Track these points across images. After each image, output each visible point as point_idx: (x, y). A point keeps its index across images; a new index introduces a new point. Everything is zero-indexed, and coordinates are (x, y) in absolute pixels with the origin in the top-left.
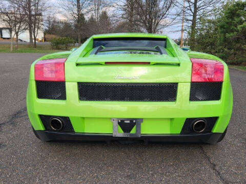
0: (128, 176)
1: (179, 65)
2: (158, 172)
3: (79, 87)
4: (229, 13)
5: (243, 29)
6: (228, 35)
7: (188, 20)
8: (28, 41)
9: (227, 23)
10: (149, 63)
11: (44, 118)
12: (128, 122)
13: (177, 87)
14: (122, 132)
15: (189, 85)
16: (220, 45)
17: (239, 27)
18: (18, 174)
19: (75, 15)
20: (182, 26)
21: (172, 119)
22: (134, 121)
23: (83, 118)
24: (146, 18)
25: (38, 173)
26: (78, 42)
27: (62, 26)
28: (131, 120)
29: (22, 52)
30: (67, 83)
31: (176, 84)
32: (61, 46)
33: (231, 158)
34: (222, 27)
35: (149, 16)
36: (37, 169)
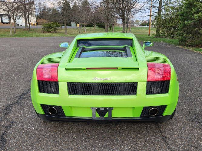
0: (103, 146)
1: (138, 69)
2: (125, 143)
3: (68, 85)
4: (188, 4)
5: (199, 18)
6: (186, 22)
7: (155, 7)
8: (24, 25)
9: (186, 12)
10: (117, 69)
11: (44, 107)
12: (103, 109)
13: (137, 85)
14: (99, 116)
15: (145, 83)
16: (181, 30)
17: (196, 16)
18: (27, 145)
19: (61, 4)
20: (151, 12)
21: (133, 108)
22: (107, 109)
23: (72, 107)
24: (120, 7)
25: (41, 144)
26: (64, 25)
27: (50, 12)
28: (105, 108)
29: (19, 36)
30: (59, 83)
31: (137, 83)
32: (50, 29)
33: (178, 132)
34: (182, 15)
35: (123, 5)
36: (40, 141)
